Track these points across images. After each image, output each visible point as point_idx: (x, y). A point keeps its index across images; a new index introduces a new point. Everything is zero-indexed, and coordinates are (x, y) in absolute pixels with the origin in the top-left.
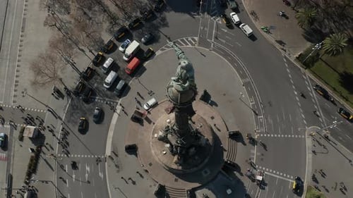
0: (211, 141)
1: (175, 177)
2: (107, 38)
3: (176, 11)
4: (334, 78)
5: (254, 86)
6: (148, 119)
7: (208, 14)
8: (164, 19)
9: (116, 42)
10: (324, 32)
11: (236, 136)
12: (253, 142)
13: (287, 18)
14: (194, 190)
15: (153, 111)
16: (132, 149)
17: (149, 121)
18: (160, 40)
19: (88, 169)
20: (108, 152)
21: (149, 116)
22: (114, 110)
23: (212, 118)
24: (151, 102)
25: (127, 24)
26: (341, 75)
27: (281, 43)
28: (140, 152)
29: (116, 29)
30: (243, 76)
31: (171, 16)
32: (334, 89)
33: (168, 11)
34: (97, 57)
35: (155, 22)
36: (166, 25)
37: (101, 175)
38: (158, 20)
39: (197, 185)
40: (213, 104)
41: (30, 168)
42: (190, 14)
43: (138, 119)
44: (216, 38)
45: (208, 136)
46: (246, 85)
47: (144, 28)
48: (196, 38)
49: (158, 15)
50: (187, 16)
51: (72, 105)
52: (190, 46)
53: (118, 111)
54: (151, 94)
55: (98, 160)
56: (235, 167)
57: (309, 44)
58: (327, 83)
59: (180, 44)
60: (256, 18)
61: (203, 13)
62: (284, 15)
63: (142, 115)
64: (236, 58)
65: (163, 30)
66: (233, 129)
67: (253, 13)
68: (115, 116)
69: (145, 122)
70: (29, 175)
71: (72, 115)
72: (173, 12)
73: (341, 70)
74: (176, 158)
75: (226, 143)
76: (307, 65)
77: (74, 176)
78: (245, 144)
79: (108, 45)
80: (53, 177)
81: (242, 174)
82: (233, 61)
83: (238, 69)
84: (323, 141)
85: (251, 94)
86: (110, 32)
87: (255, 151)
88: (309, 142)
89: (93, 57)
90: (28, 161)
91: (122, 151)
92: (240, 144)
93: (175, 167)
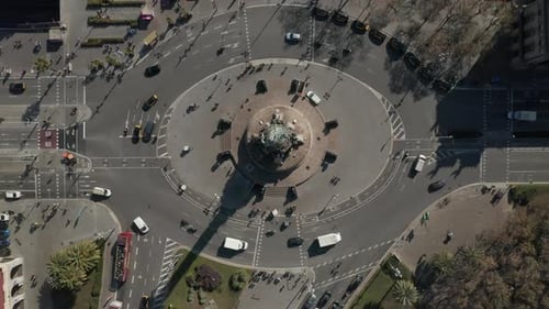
0: (280, 168)
1: (240, 136)
2: (388, 31)
3: (438, 107)
4: (373, 298)
5: (352, 209)
6: (296, 98)
7: (440, 148)
8: (424, 94)
9: (386, 42)
10: (433, 286)
11: (291, 195)
12: (289, 213)
13: (445, 242)
14: (232, 158)
15: (306, 101)
16: (261, 88)
17: (294, 101)
18: (395, 95)
19: (236, 45)
20: (256, 63)
21: (300, 99)
22: (303, 58)
23: (308, 168)
24: (316, 99)
25: (411, 49)
26: (379, 305)
27: (411, 236)
28: (261, 96)
29: (403, 40)
30: (362, 197)
31: (430, 102)
32: (360, 297)
33: (437, 97)
34: (362, 25)
35: (419, 83)
36: (417, 98)
37: (232, 60)
38: (423, 88)
39: (236, 160)
40: (324, 167)
42: (435, 126)
43: (295, 89)
45: (285, 165)
46: (353, 201)
47: (409, 72)
48: (403, 137)
49: (429, 87)
50: (432, 121)
51: (301, 9)
52: (393, 131)
53: (301, 64)
54: (327, 96)
55: (246, 54)
56: (260, 198)
57: (412, 269)
58: (366, 288)
59: (394, 119)
60: (440, 206)
61: (440, 141)
62: (449, 238)
63: (300, 91)
64: (384, 187)
65: (410, 96)
66: (299, 192)
67: (446, 202)
68: (295, 62)
69: (292, 96)
71: (290, 12)
72: (436, 102)
73: (385, 305)
74: (256, 135)
75: (283, 184)
76: (385, 267)
77: (226, 32)
78: (285, 204)
79: (379, 34)
80: (221, 12)
81: (254, 203)
82: (379, 183)
83: (371, 190)
84: (300, 285)
85: (343, 207)
86: (399, 32)
88: (296, 270)
89: (361, 20)
91: (259, 77)
92: (284, 199)
93: (249, 136)
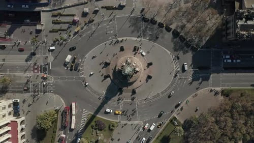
0: (129, 82)
1: (114, 68)
2: (173, 27)
3: (193, 57)
4: (167, 133)
5: (158, 98)
7: (193, 73)
8: (187, 52)
9: (172, 31)
10: (191, 129)
11: (134, 92)
12: (133, 99)
13: (196, 111)
14: (110, 77)
15: (140, 55)
16: (122, 49)
17: (135, 54)
18: (176, 52)
19: (112, 32)
20: (120, 39)
21: (137, 54)
22: (139, 37)
23: (140, 81)
24: (144, 54)
25: (182, 34)
26: (169, 136)
27: (182, 109)
28: (122, 52)
29: (179, 30)
30: (162, 93)
31: (190, 55)
33: (192, 53)
34: (162, 24)
35: (185, 48)
36: (184, 53)
37: (110, 38)
38: (187, 49)
39: (112, 78)
40: (147, 81)
41: (109, 7)
42: (192, 64)
43: (136, 49)
44: (180, 78)
45: (131, 80)
46: (158, 95)
47: (181, 43)
48: (179, 69)
49: (189, 49)
50: (190, 62)
51: (138, 18)
52: (175, 67)
53: (138, 39)
54: (148, 52)
55: (116, 35)
56: (121, 93)
59: (175, 61)
60: (194, 97)
61: (194, 71)
62: (197, 110)
63: (138, 50)
65: (181, 53)
66: (137, 91)
67: (196, 95)
68: (136, 39)
69: (134, 52)
70: (105, 7)
71: (133, 19)
72: (192, 56)
73: (171, 136)
74: (120, 68)
75: (130, 88)
76: (171, 121)
77: (108, 27)
78: (131, 96)
79: (169, 28)
80: (106, 18)
81: (119, 95)
82: (169, 88)
83: (166, 90)
84: (137, 128)
85: (155, 97)
86: (177, 27)
87: (129, 100)
88: (136, 122)
89: (162, 22)
90: (111, 5)
91: (121, 45)
92: (131, 94)
93: (117, 68)
